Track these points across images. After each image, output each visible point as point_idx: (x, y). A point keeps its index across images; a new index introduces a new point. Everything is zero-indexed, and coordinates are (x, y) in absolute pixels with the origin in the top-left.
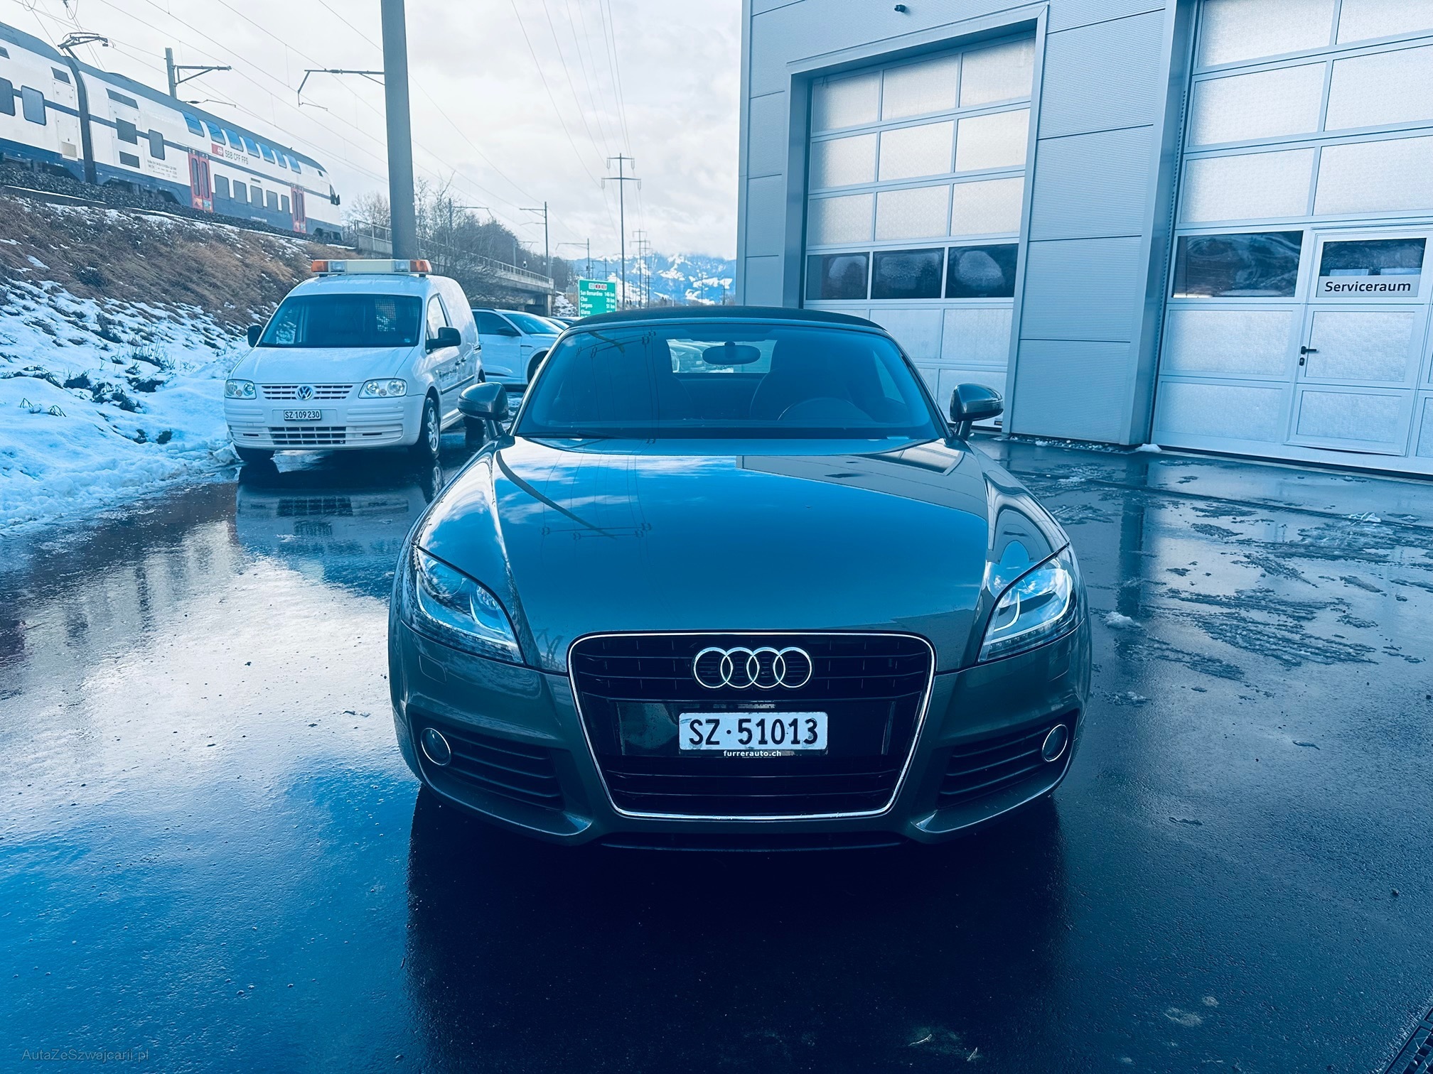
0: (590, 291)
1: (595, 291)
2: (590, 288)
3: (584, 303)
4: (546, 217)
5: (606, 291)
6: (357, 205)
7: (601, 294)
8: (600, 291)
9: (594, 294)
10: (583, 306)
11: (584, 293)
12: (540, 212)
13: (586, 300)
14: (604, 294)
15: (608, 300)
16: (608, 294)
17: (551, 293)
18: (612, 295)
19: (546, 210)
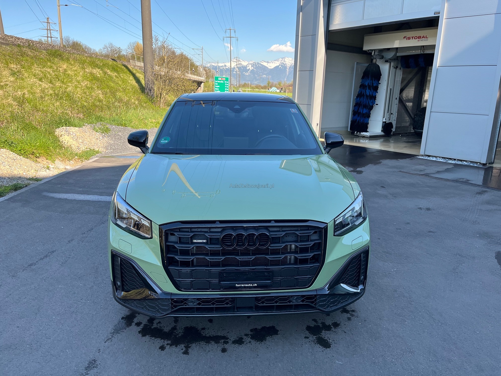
0: (219, 81)
1: (221, 81)
2: (219, 79)
6: (130, 47)
10: (216, 86)
11: (216, 82)
14: (224, 82)
15: (226, 84)
17: (203, 81)
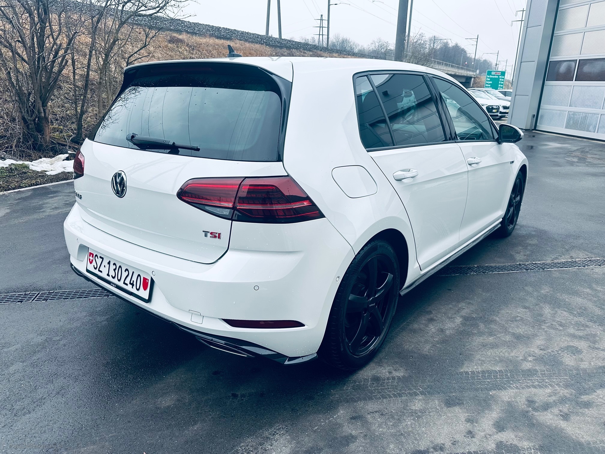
1: (494, 75)
2: (492, 74)
3: (488, 81)
4: (477, 42)
5: (500, 75)
7: (497, 77)
8: (497, 75)
9: (494, 77)
10: (487, 82)
11: (489, 77)
12: (475, 40)
13: (489, 80)
14: (499, 77)
15: (500, 80)
16: (501, 77)
17: (473, 76)
18: (503, 77)
19: (477, 39)
